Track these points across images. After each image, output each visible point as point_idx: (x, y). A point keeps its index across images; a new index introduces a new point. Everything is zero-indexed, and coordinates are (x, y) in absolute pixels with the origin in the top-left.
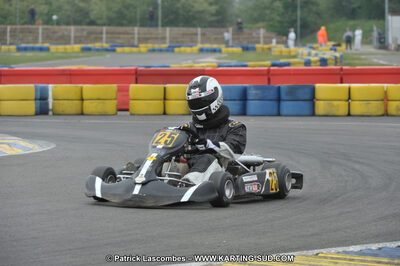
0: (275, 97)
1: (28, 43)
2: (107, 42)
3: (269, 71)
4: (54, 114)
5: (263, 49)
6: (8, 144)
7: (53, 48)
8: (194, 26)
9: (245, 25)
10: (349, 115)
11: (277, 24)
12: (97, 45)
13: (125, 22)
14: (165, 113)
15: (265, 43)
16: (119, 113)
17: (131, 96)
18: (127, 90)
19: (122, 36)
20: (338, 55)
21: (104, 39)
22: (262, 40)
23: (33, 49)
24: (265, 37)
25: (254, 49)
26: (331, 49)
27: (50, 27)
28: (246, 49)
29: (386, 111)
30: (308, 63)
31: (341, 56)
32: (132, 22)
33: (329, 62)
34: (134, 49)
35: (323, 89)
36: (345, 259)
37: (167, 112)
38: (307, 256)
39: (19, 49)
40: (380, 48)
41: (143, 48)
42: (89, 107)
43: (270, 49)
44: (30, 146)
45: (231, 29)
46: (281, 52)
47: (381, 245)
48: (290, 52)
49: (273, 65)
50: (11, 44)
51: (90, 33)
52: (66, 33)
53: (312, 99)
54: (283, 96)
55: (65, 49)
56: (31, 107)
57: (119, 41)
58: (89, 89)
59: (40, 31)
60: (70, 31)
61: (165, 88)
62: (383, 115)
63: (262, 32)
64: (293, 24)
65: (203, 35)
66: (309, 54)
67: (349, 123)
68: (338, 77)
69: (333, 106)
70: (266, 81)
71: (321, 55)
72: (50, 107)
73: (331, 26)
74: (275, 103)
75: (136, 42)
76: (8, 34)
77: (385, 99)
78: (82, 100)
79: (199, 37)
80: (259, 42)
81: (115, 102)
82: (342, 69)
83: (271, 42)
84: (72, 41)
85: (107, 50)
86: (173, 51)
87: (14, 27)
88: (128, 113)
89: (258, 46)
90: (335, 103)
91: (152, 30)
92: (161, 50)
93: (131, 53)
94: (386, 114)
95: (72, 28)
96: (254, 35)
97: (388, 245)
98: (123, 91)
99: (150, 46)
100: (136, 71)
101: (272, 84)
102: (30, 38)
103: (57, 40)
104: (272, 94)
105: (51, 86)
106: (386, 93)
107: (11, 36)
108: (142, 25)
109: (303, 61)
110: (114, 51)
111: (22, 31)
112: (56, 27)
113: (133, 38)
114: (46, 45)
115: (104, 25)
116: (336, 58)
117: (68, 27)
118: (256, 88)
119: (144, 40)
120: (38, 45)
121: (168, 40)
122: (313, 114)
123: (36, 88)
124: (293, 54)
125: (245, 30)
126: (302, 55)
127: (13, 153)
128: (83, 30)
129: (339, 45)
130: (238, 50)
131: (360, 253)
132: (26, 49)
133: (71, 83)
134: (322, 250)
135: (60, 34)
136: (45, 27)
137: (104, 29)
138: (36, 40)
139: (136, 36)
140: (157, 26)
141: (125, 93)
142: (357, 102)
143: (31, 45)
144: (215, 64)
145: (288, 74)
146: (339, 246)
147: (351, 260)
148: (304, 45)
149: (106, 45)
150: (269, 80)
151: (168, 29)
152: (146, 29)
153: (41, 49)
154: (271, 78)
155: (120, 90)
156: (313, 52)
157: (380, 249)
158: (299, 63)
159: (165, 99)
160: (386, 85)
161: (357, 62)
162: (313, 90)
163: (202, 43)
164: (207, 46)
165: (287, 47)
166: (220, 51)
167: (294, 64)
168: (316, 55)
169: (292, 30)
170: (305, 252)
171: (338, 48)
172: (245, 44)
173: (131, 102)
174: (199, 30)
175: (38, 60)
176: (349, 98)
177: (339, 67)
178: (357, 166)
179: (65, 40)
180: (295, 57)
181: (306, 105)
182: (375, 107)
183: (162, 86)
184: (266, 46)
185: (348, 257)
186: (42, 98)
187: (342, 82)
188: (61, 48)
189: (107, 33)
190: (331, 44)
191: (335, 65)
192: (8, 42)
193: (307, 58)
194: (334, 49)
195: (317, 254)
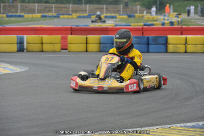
0: (146, 42)
1: (12, 13)
2: (55, 13)
3: (143, 28)
4: (27, 51)
5: (139, 16)
6: (3, 67)
7: (26, 16)
8: (102, 4)
9: (129, 3)
10: (186, 52)
11: (146, 3)
12: (50, 14)
13: (65, 2)
14: (87, 51)
15: (140, 13)
16: (62, 51)
17: (69, 42)
18: (67, 38)
19: (63, 9)
20: (179, 20)
21: (53, 11)
22: (138, 12)
23: (15, 16)
24: (140, 10)
25: (134, 16)
27: (24, 4)
28: (130, 16)
30: (164, 24)
31: (181, 21)
32: (68, 2)
33: (175, 24)
34: (70, 16)
35: (171, 37)
36: (185, 130)
37: (88, 50)
38: (165, 128)
39: (8, 16)
40: (202, 16)
41: (74, 15)
42: (46, 47)
43: (143, 16)
44: (15, 69)
45: (121, 6)
46: (149, 18)
48: (153, 18)
49: (145, 25)
50: (3, 13)
51: (46, 8)
52: (33, 7)
53: (166, 43)
54: (150, 42)
55: (33, 16)
56: (15, 47)
57: (61, 12)
58: (46, 38)
59: (19, 7)
60: (35, 7)
61: (87, 38)
62: (203, 53)
63: (138, 7)
64: (155, 3)
65: (107, 8)
66: (164, 19)
67: (186, 57)
68: (180, 32)
69: (177, 47)
70: (141, 34)
71: (170, 20)
72: (25, 47)
73: (175, 4)
74: (146, 46)
75: (70, 12)
76: (2, 8)
78: (42, 44)
79: (105, 10)
80: (137, 13)
81: (60, 45)
82: (182, 28)
83: (143, 13)
84: (36, 12)
85: (55, 17)
86: (91, 17)
87: (5, 4)
88: (67, 51)
89: (136, 15)
91: (79, 6)
92: (84, 17)
93: (68, 18)
95: (36, 5)
96: (134, 8)
98: (64, 39)
99: (78, 14)
100: (71, 28)
101: (144, 36)
102: (14, 10)
103: (28, 11)
104: (145, 41)
105: (25, 36)
107: (3, 9)
108: (74, 4)
109: (161, 23)
110: (59, 17)
111: (9, 6)
112: (27, 4)
113: (69, 10)
114: (22, 14)
115: (54, 3)
116: (178, 21)
117: (34, 4)
118: (136, 38)
119: (75, 11)
120: (18, 14)
121: (88, 12)
122: (166, 52)
123: (17, 39)
124: (155, 19)
125: (129, 6)
126: (160, 19)
127: (6, 72)
128: (42, 6)
129: (180, 14)
130: (126, 17)
131: (193, 127)
132: (11, 16)
133: (36, 35)
134: (172, 125)
135: (30, 8)
136: (21, 4)
137: (54, 5)
138: (17, 12)
139: (71, 9)
140: (82, 4)
141: (65, 40)
142: (190, 45)
143: (14, 14)
144: (114, 25)
145: (153, 30)
146: (182, 123)
147: (188, 130)
148: (161, 14)
149: (55, 14)
150: (143, 33)
151: (88, 6)
152: (76, 6)
153: (19, 16)
154: (144, 32)
155: (62, 38)
156: (166, 18)
157: (203, 125)
158: (158, 24)
159: (87, 43)
161: (190, 23)
162: (167, 39)
163: (106, 13)
164: (109, 15)
166: (116, 17)
167: (156, 24)
168: (168, 20)
169: (155, 6)
170: (163, 126)
171: (179, 16)
172: (129, 13)
173: (69, 45)
174: (105, 6)
175: (18, 22)
176: (186, 43)
179: (33, 11)
180: (156, 21)
181: (163, 47)
182: (200, 48)
183: (85, 36)
184: (141, 15)
185: (187, 129)
186: (21, 43)
187: (182, 35)
188: (30, 15)
189: (55, 8)
190: (176, 13)
191: (178, 25)
192: (2, 12)
193: (163, 21)
194: (177, 16)
195: (170, 127)
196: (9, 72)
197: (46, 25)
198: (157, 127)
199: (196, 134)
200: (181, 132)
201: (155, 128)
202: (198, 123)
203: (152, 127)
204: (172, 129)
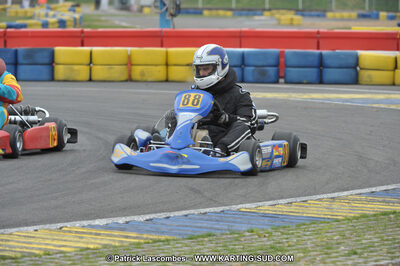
0: (13, 61)
3: (5, 33)
10: (90, 80)
20: (77, 16)
26: (70, 10)
29: (130, 76)
30: (45, 25)
31: (81, 18)
33: (68, 23)
35: (61, 51)
36: (91, 233)
38: (51, 230)
40: (122, 9)
43: (5, 10)
46: (17, 13)
47: (128, 219)
48: (26, 12)
49: (9, 27)
53: (51, 62)
54: (21, 59)
62: (126, 81)
66: (47, 15)
67: (91, 89)
68: (79, 40)
69: (73, 70)
70: (3, 43)
71: (59, 17)
74: (12, 67)
77: (129, 63)
82: (82, 32)
83: (6, 3)
90: (76, 67)
94: (130, 79)
97: (136, 218)
101: (8, 48)
104: (10, 56)
106: (129, 57)
109: (40, 22)
116: (75, 19)
122: (52, 79)
124: (29, 14)
126: (39, 16)
129: (78, 5)
131: (107, 227)
134: (65, 224)
142: (99, 67)
145: (26, 35)
146: (83, 220)
147: (96, 234)
150: (5, 42)
154: (9, 41)
156: (51, 13)
157: (127, 223)
158: (35, 25)
160: (129, 49)
162: (52, 54)
165: (22, 7)
167: (31, 25)
168: (54, 16)
170: (48, 226)
171: (77, 9)
176: (91, 62)
177: (80, 29)
178: (101, 135)
180: (31, 18)
181: (45, 70)
182: (119, 72)
185: (94, 231)
187: (82, 45)
190: (70, 4)
191: (75, 27)
193: (45, 19)
194: (72, 9)
195: (61, 228)
198: (35, 227)
199: (114, 241)
200: (82, 238)
201: (31, 229)
202: (115, 220)
203: (26, 228)
204: (65, 231)
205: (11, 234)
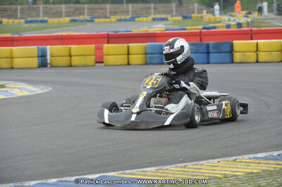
0: (206, 51)
1: (33, 17)
2: (88, 15)
3: (201, 32)
4: (51, 66)
5: (197, 17)
7: (50, 20)
8: (149, 2)
10: (257, 62)
12: (81, 17)
14: (129, 64)
15: (199, 13)
16: (97, 64)
17: (105, 53)
18: (102, 48)
19: (98, 11)
20: (249, 20)
21: (86, 13)
22: (196, 11)
23: (36, 21)
24: (198, 9)
25: (191, 17)
26: (244, 16)
27: (48, 6)
28: (185, 17)
30: (228, 26)
31: (252, 21)
33: (243, 25)
34: (107, 20)
35: (238, 44)
36: (255, 163)
39: (26, 22)
40: (279, 15)
41: (113, 18)
42: (75, 61)
43: (202, 17)
44: (34, 89)
45: (174, 4)
46: (210, 19)
48: (216, 19)
49: (204, 28)
50: (21, 18)
51: (75, 9)
52: (59, 10)
53: (231, 51)
54: (211, 50)
55: (59, 21)
57: (96, 14)
59: (41, 9)
60: (62, 9)
61: (128, 47)
63: (196, 5)
65: (155, 8)
66: (229, 20)
67: (258, 68)
68: (250, 35)
69: (246, 56)
70: (199, 40)
71: (237, 21)
72: (48, 62)
74: (205, 55)
76: (19, 12)
78: (71, 56)
79: (152, 10)
80: (194, 13)
81: (94, 57)
82: (251, 30)
83: (202, 12)
84: (64, 15)
85: (88, 21)
86: (134, 20)
87: (23, 6)
88: (103, 64)
89: (193, 15)
90: (248, 54)
91: (119, 6)
92: (126, 20)
93: (105, 23)
95: (64, 6)
96: (191, 7)
99: (118, 17)
100: (108, 35)
101: (203, 42)
102: (34, 14)
103: (53, 14)
104: (203, 49)
105: (48, 47)
107: (21, 13)
108: (112, 3)
109: (225, 25)
111: (29, 9)
112: (52, 6)
113: (106, 12)
114: (45, 18)
115: (86, 3)
116: (248, 22)
117: (61, 6)
118: (192, 45)
119: (114, 13)
120: (40, 19)
121: (130, 13)
122: (232, 62)
123: (38, 50)
124: (218, 20)
126: (224, 20)
127: (23, 94)
128: (71, 7)
129: (250, 13)
130: (180, 18)
131: (266, 158)
132: (31, 22)
133: (62, 45)
134: (238, 157)
135: (55, 10)
136: (45, 6)
137: (86, 6)
138: (38, 15)
139: (108, 11)
140: (122, 3)
141: (100, 51)
142: (262, 53)
143: (35, 19)
144: (164, 29)
147: (258, 163)
148: (226, 14)
149: (87, 18)
150: (201, 38)
151: (130, 5)
152: (115, 6)
153: (42, 21)
154: (203, 37)
155: (97, 49)
156: (232, 19)
157: (279, 155)
158: (222, 26)
159: (128, 54)
161: (263, 24)
162: (232, 45)
163: (155, 14)
164: (158, 16)
165: (214, 15)
166: (167, 19)
167: (219, 27)
168: (234, 20)
170: (227, 159)
171: (250, 15)
172: (184, 14)
173: (105, 56)
174: (152, 5)
175: (40, 29)
176: (257, 50)
177: (250, 29)
179: (59, 15)
180: (219, 22)
181: (227, 56)
183: (126, 45)
184: (199, 15)
185: (257, 161)
186: (43, 55)
187: (252, 39)
188: (56, 20)
189: (88, 9)
190: (244, 12)
191: (248, 27)
192: (19, 17)
193: (228, 23)
194: (246, 16)
195: (235, 160)
196: (27, 93)
197: (76, 31)
198: (218, 160)
200: (249, 165)
201: (215, 161)
202: (271, 153)
203: (212, 160)
205: (202, 165)
